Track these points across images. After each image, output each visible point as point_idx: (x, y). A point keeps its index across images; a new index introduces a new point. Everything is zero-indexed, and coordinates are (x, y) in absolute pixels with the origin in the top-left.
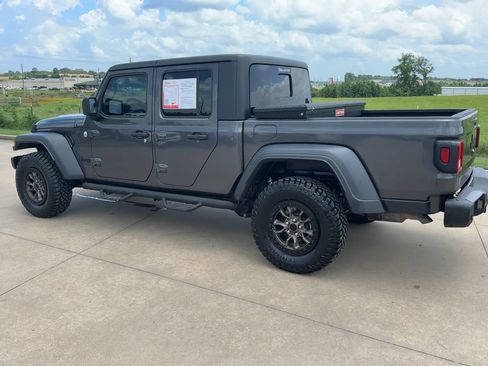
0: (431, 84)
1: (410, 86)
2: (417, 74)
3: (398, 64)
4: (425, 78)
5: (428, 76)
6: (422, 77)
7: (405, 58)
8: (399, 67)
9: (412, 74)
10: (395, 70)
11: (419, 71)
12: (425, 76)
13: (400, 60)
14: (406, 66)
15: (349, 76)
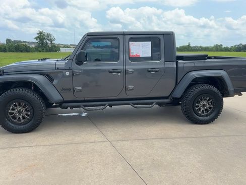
0: (55, 46)
1: (45, 47)
2: (47, 41)
3: (37, 36)
4: (52, 43)
5: (53, 42)
6: (50, 43)
7: (40, 33)
8: (38, 37)
9: (45, 41)
10: (36, 38)
11: (49, 40)
12: (51, 42)
13: (38, 34)
14: (41, 37)
15: (8, 41)
